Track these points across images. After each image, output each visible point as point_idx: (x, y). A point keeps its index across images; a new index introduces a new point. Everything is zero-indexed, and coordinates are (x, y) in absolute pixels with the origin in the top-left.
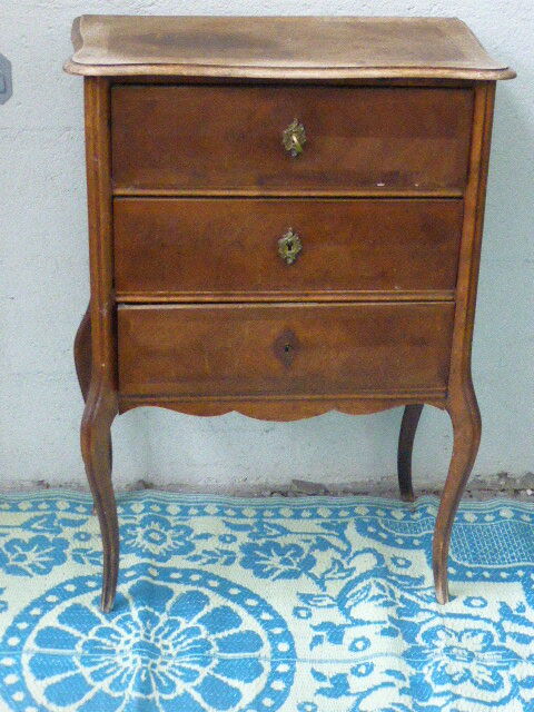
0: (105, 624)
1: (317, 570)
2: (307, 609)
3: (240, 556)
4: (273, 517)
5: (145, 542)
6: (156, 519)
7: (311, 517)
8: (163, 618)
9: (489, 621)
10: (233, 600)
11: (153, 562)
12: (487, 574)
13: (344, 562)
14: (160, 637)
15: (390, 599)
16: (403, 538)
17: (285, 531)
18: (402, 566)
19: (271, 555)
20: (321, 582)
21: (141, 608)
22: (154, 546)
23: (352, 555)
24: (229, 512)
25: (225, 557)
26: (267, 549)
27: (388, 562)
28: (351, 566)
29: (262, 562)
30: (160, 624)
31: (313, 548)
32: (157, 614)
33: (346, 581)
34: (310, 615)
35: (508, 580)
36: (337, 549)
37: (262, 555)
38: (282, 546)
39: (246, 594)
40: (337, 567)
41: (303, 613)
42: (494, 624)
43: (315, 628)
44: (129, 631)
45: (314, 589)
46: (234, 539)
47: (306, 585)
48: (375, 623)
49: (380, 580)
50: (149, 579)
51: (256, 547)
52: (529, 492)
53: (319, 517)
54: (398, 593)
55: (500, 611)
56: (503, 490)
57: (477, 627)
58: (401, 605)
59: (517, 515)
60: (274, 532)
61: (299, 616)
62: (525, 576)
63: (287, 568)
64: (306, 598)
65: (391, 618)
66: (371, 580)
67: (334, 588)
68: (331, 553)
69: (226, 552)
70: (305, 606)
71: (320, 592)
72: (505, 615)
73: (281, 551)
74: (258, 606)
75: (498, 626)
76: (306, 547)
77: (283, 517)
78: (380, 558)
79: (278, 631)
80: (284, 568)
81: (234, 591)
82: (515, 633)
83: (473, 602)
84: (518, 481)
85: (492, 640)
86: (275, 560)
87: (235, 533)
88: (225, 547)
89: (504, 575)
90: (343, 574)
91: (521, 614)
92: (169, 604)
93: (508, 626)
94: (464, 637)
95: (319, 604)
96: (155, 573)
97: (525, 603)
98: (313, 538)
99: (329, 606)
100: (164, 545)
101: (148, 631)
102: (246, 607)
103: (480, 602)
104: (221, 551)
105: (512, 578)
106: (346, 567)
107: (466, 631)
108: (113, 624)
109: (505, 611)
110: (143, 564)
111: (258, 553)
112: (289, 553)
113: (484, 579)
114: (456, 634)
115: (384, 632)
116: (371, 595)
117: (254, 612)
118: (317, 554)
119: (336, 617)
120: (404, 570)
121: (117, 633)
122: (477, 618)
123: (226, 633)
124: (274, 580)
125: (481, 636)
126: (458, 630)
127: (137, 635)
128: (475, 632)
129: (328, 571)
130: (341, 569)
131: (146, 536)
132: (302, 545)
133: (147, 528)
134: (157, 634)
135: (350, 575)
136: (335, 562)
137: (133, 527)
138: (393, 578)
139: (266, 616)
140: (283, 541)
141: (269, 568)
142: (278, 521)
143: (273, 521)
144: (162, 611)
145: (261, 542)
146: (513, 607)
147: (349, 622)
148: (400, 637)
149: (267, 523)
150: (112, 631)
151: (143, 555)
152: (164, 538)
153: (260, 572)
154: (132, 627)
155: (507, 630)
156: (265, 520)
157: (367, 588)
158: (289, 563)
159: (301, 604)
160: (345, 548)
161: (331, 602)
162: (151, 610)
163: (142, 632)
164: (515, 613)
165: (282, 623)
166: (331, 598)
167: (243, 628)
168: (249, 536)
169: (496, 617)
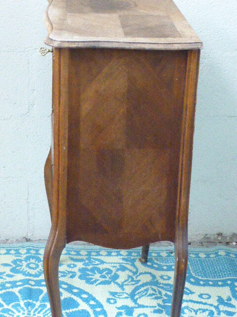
0: (6, 306)
1: (119, 281)
2: (114, 299)
3: (79, 274)
4: (96, 255)
5: (27, 269)
6: (33, 257)
7: (117, 255)
8: (38, 304)
9: (211, 305)
10: (75, 295)
11: (32, 278)
12: (211, 283)
13: (134, 277)
14: (36, 313)
15: (159, 295)
16: (167, 266)
17: (102, 262)
18: (166, 280)
19: (95, 273)
20: (121, 286)
21: (26, 301)
22: (32, 270)
23: (138, 274)
24: (73, 253)
25: (71, 274)
26: (92, 270)
27: (158, 278)
28: (138, 279)
29: (90, 277)
30: (36, 307)
31: (118, 270)
32: (34, 302)
33: (135, 286)
34: (115, 302)
35: (222, 286)
36: (131, 271)
37: (90, 273)
38: (101, 269)
39: (81, 292)
40: (130, 279)
41: (112, 301)
42: (215, 306)
43: (119, 308)
44: (19, 312)
45: (118, 290)
46: (75, 266)
47: (114, 288)
48: (150, 307)
49: (153, 287)
50: (29, 286)
51: (87, 269)
52: (234, 243)
53: (121, 255)
54: (164, 292)
55: (217, 300)
56: (220, 243)
57: (205, 308)
58: (165, 298)
59: (228, 254)
60: (97, 262)
61: (110, 303)
62: (231, 283)
63: (103, 279)
64: (113, 294)
65: (159, 305)
66: (149, 286)
67: (129, 289)
68: (127, 272)
69: (71, 272)
70: (113, 297)
71: (121, 291)
72: (220, 303)
73: (100, 271)
74: (88, 298)
75: (217, 307)
76: (114, 270)
77: (102, 255)
78: (154, 277)
79: (98, 309)
80: (102, 279)
81: (75, 291)
82: (226, 311)
83: (204, 296)
84: (228, 238)
85: (213, 314)
86: (97, 276)
87: (76, 263)
88: (70, 270)
89: (220, 283)
90: (134, 283)
91: (229, 302)
92: (41, 297)
93: (222, 308)
94: (198, 313)
95: (121, 297)
96: (33, 283)
97: (231, 297)
98: (118, 265)
99: (126, 298)
100: (38, 269)
101: (29, 311)
102: (81, 298)
103: (207, 296)
104: (68, 272)
105: (225, 284)
106: (135, 279)
107: (200, 309)
108: (10, 307)
109: (220, 300)
110: (26, 279)
111: (88, 272)
112: (104, 273)
113: (210, 285)
114: (194, 311)
115: (155, 312)
116: (148, 294)
117: (86, 301)
118: (119, 273)
119: (130, 303)
120: (167, 281)
121: (12, 312)
122: (205, 304)
123: (71, 310)
124: (97, 285)
125: (207, 313)
126: (196, 309)
127: (24, 314)
128: (204, 311)
129: (125, 281)
130: (133, 280)
131: (28, 266)
132: (111, 268)
133: (28, 262)
134: (34, 312)
135: (137, 283)
136: (129, 276)
137: (21, 261)
138: (161, 285)
139: (92, 302)
140: (101, 267)
141: (94, 280)
142: (99, 257)
143: (96, 257)
144: (37, 300)
145: (90, 267)
146: (225, 298)
147: (137, 306)
148: (164, 313)
149: (93, 258)
150: (10, 310)
151: (26, 275)
152: (38, 266)
153: (89, 281)
154: (21, 310)
155: (221, 309)
156: (92, 257)
157: (147, 290)
158: (105, 277)
159: (111, 297)
160: (135, 270)
161: (127, 296)
162: (31, 301)
163: (26, 312)
164: (226, 301)
165: (101, 306)
166: (127, 294)
167: (80, 308)
168: (84, 264)
169: (216, 304)
